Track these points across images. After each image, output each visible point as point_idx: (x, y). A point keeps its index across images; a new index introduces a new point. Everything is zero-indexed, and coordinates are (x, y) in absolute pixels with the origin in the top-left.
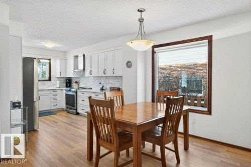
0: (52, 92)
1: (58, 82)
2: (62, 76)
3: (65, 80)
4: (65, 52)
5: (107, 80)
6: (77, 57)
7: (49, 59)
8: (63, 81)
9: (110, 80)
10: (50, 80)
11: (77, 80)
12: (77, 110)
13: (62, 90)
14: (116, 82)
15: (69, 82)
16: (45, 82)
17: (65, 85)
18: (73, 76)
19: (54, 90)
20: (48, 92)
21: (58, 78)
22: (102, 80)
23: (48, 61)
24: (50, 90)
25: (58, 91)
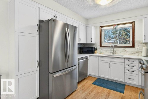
10: (133, 46)
16: (127, 49)
19: (130, 59)
20: (122, 60)
23: (131, 25)
24: (125, 58)
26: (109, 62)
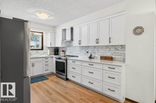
0: (44, 59)
1: (49, 51)
2: (52, 46)
3: (54, 49)
4: (54, 27)
5: (96, 49)
6: (64, 30)
7: (42, 33)
8: (53, 50)
9: (99, 49)
10: (42, 49)
11: (64, 49)
12: (66, 76)
13: (52, 57)
14: (107, 51)
15: (56, 51)
16: (39, 51)
17: (54, 53)
18: (61, 46)
19: (46, 58)
20: (41, 59)
21: (48, 48)
22: (89, 49)
23: (41, 34)
24: (43, 57)
25: (49, 59)
26: (32, 63)
